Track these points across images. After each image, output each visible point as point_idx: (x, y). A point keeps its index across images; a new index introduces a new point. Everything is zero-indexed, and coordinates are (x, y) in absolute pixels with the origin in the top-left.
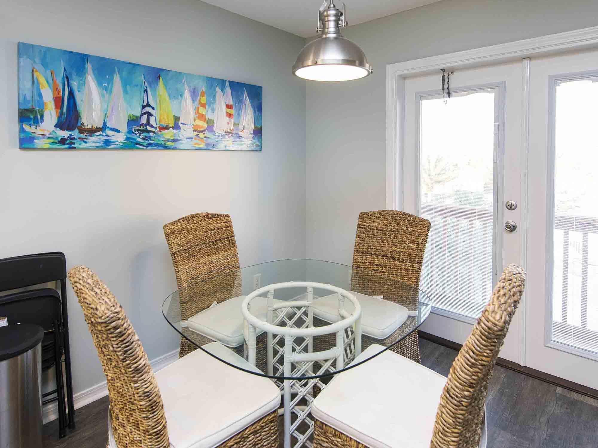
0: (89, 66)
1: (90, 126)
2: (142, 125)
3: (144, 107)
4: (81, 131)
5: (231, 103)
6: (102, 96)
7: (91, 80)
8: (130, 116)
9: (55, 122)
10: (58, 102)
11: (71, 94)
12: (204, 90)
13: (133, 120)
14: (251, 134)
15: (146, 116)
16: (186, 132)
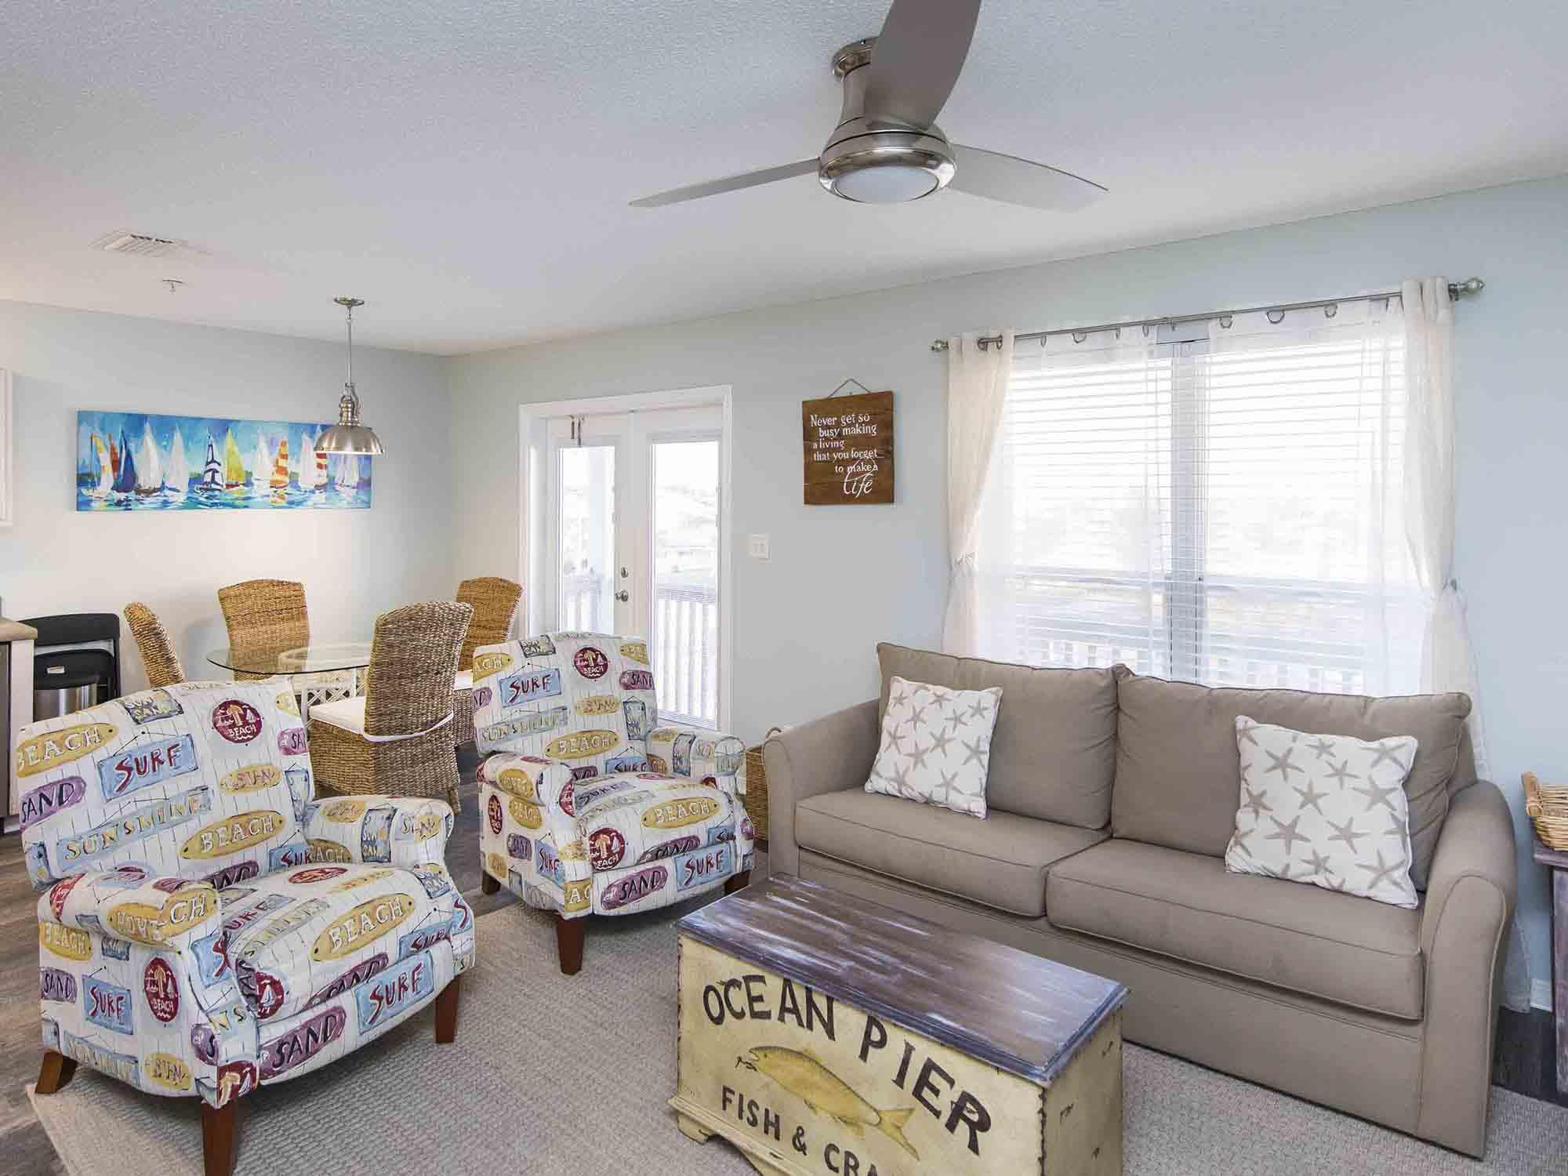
0: (147, 426)
1: (147, 488)
2: (206, 483)
3: (208, 463)
4: (139, 491)
6: (161, 456)
7: (149, 439)
8: (191, 475)
9: (111, 485)
10: (115, 464)
11: (129, 457)
12: (286, 438)
13: (195, 478)
14: (354, 488)
15: (210, 473)
16: (261, 488)
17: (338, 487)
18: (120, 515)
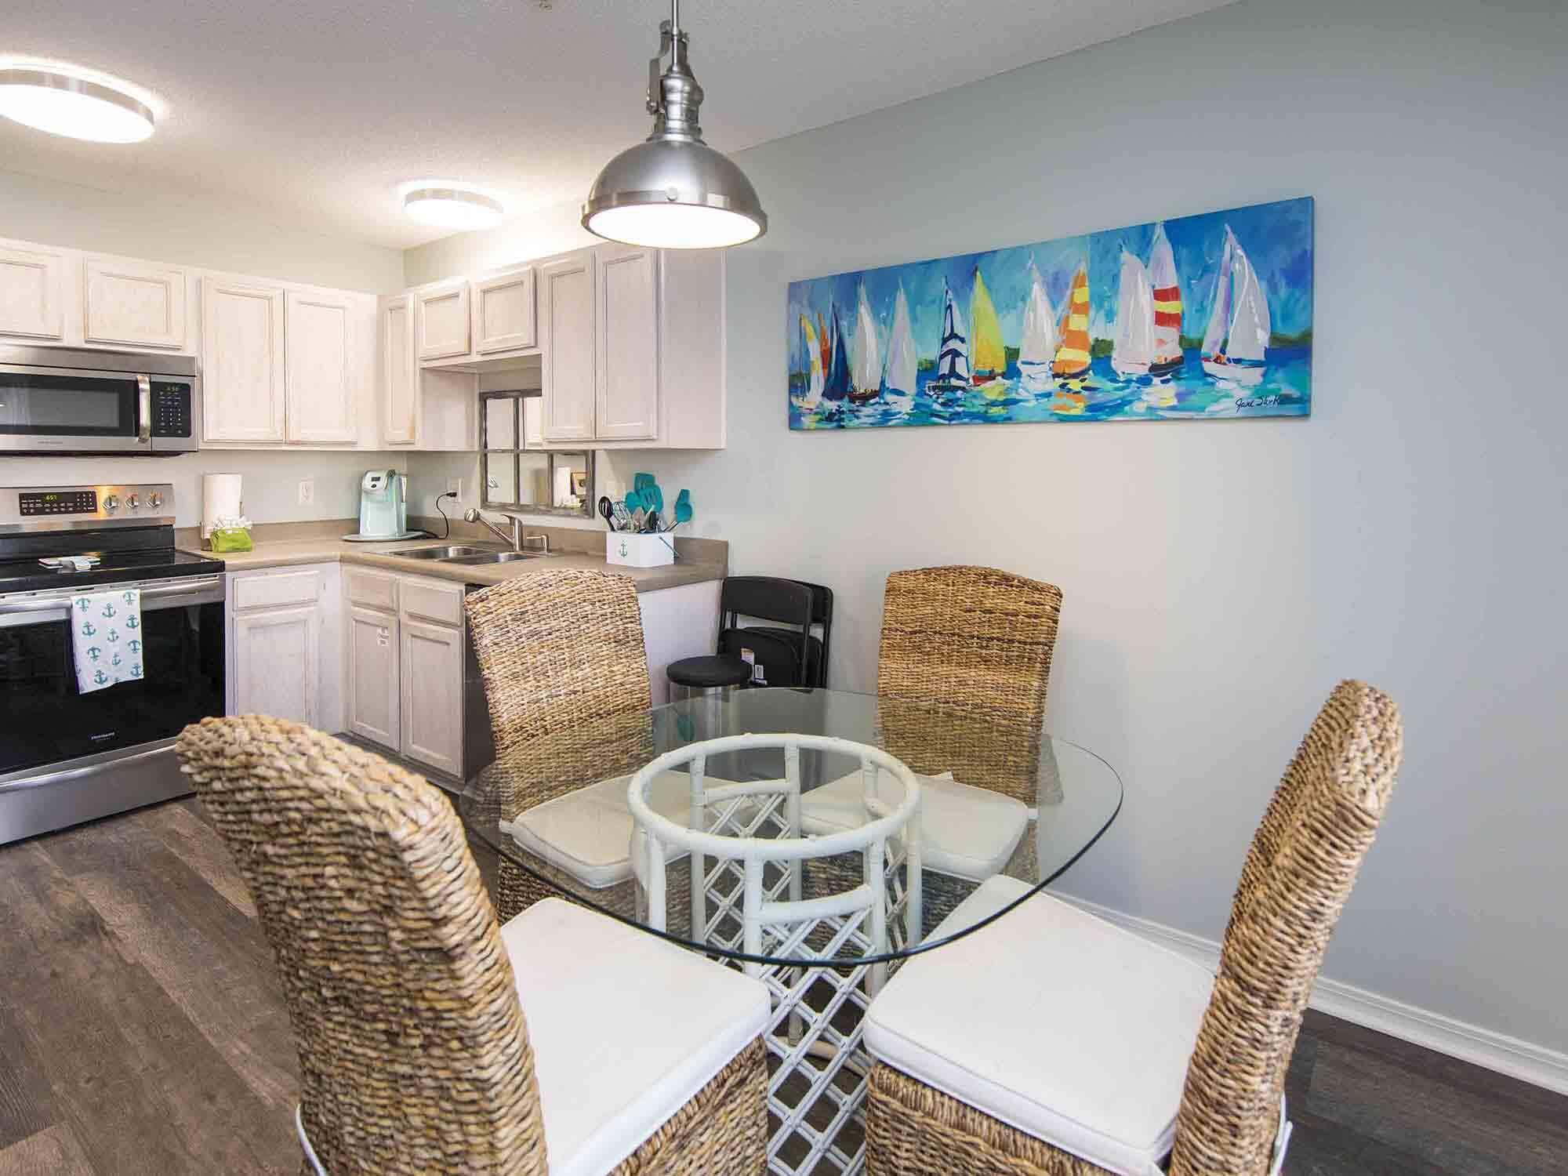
0: (862, 291)
1: (862, 391)
2: (943, 377)
3: (945, 341)
4: (852, 401)
6: (880, 334)
7: (864, 312)
8: (920, 364)
9: (822, 389)
10: (826, 355)
11: (841, 343)
12: (1083, 269)
13: (926, 370)
14: (1256, 364)
15: (949, 358)
16: (1036, 381)
17: (1209, 367)
18: (832, 439)
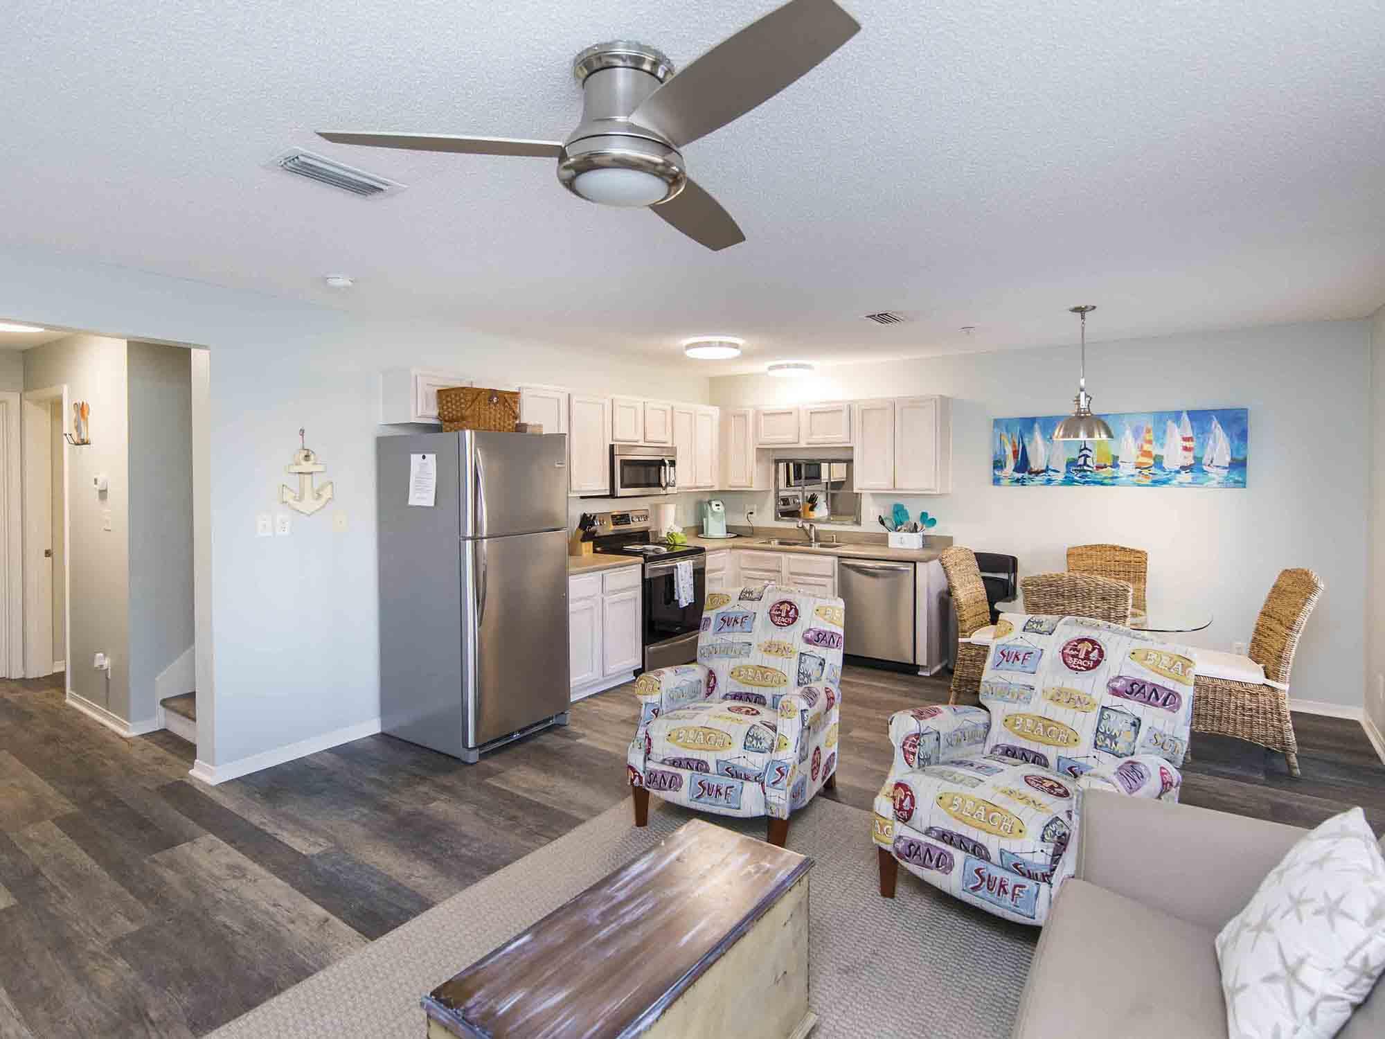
0: (1036, 426)
1: (1036, 469)
2: (1080, 466)
3: (1081, 450)
4: (1030, 473)
5: (1189, 434)
6: (1045, 445)
7: (1038, 435)
8: (1068, 460)
9: (1013, 468)
10: (1015, 453)
11: (1024, 448)
12: (1150, 426)
14: (1226, 468)
15: (1083, 458)
16: (1126, 470)
17: (1205, 468)
18: (1018, 489)
